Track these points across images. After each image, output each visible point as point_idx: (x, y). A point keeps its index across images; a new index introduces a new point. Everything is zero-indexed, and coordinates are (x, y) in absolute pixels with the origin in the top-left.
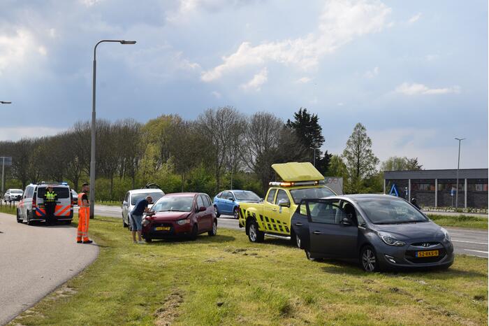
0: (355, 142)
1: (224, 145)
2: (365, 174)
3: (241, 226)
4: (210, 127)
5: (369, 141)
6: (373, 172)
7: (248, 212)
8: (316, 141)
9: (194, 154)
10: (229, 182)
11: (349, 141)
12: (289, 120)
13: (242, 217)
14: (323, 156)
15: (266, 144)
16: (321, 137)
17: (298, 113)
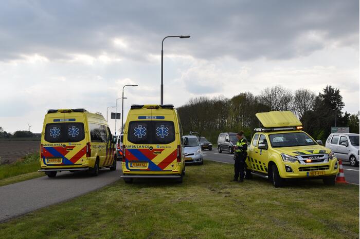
8: (339, 106)
12: (320, 93)
14: (343, 115)
16: (342, 103)
17: (325, 89)
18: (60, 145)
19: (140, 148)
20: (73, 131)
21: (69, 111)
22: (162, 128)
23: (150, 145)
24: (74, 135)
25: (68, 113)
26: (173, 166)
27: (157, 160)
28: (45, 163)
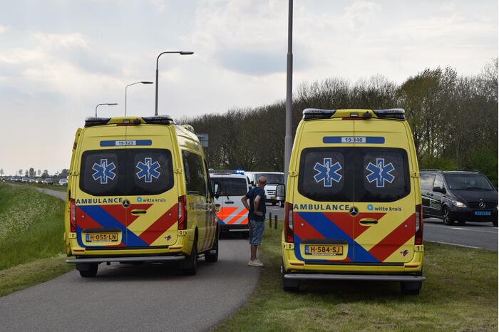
18: (117, 200)
19: (328, 211)
20: (147, 169)
21: (137, 123)
22: (380, 165)
23: (351, 205)
24: (149, 178)
25: (133, 127)
26: (405, 253)
27: (369, 239)
28: (80, 243)
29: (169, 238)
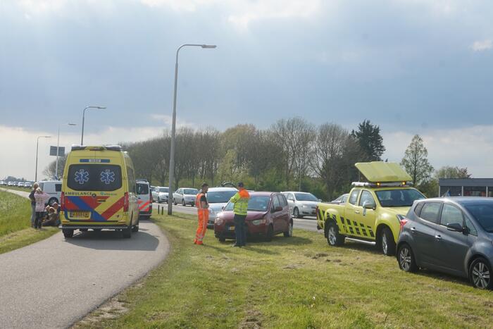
0: (413, 152)
1: (294, 152)
2: (421, 181)
3: (319, 228)
4: (281, 136)
5: (425, 151)
6: (428, 179)
7: (328, 213)
8: (377, 150)
9: (266, 159)
10: (297, 185)
11: (407, 151)
12: (353, 131)
13: (321, 219)
15: (332, 152)
16: (382, 147)
17: (362, 124)
18: (88, 193)
20: (107, 176)
21: (102, 149)
24: (108, 181)
25: (99, 152)
28: (67, 218)
29: (118, 216)
